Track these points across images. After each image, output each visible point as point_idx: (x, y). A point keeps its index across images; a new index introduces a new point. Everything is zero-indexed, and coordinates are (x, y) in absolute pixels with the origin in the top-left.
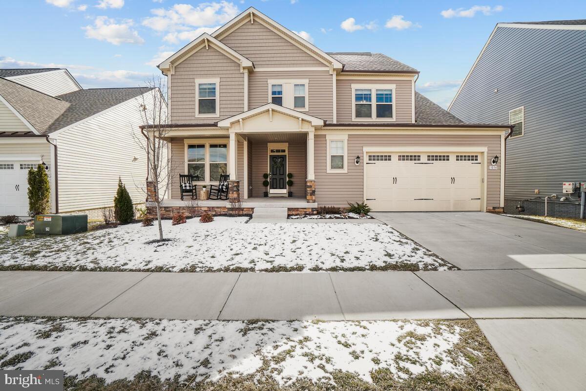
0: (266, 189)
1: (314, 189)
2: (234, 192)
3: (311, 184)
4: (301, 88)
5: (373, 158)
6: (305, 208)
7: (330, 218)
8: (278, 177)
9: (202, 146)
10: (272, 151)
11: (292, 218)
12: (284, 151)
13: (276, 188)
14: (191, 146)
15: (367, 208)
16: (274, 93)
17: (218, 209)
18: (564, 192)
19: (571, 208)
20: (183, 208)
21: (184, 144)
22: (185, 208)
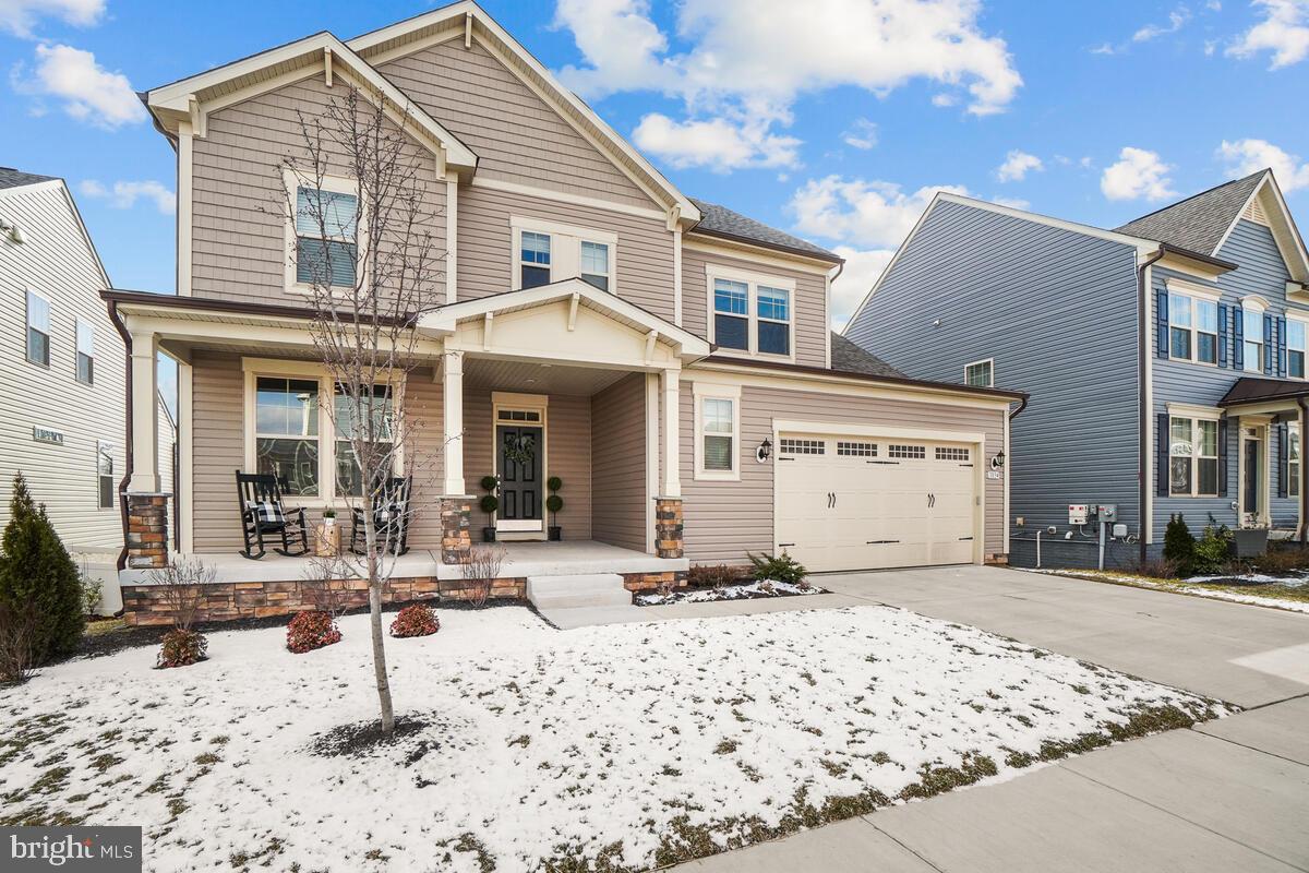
0: (491, 519)
1: (679, 522)
2: (462, 533)
3: (673, 510)
4: (599, 254)
5: (789, 446)
6: (659, 574)
7: (740, 597)
8: (518, 486)
9: (311, 387)
10: (504, 415)
11: (650, 604)
12: (534, 417)
13: (514, 518)
14: (266, 384)
15: (794, 567)
16: (527, 255)
17: (403, 585)
18: (1072, 522)
19: (1082, 553)
20: (280, 586)
21: (243, 373)
22: (285, 585)
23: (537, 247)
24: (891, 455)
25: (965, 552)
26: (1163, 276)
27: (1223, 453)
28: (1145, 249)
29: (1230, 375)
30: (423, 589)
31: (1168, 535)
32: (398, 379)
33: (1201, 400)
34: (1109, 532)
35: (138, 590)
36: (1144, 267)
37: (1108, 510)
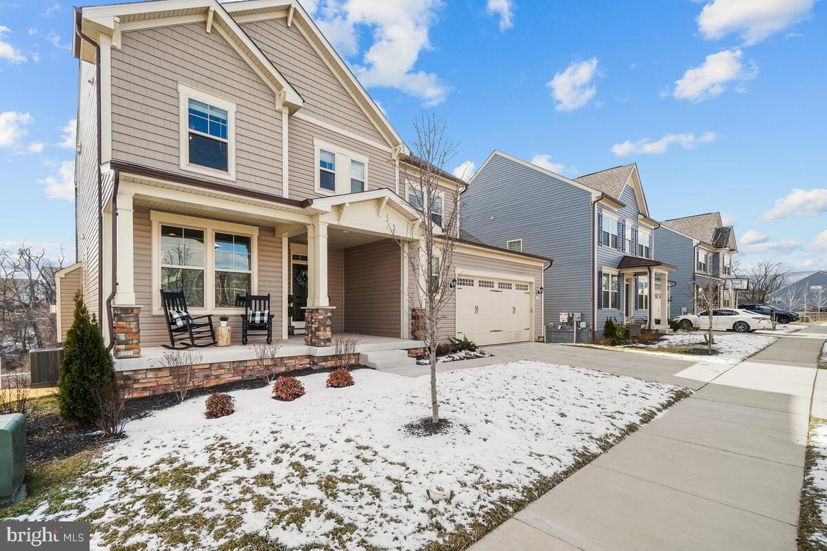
1: (425, 321)
2: (328, 329)
4: (360, 168)
6: (417, 349)
9: (198, 235)
10: (294, 257)
15: (472, 344)
16: (323, 164)
17: (291, 361)
18: (561, 321)
19: (565, 335)
20: (220, 366)
21: (151, 222)
22: (224, 365)
23: (328, 160)
24: (499, 287)
25: (526, 336)
26: (601, 208)
27: (619, 290)
28: (595, 195)
29: (621, 254)
30: (302, 363)
31: (606, 327)
32: (254, 233)
33: (611, 265)
34: (578, 326)
35: (124, 374)
36: (594, 203)
37: (577, 316)
